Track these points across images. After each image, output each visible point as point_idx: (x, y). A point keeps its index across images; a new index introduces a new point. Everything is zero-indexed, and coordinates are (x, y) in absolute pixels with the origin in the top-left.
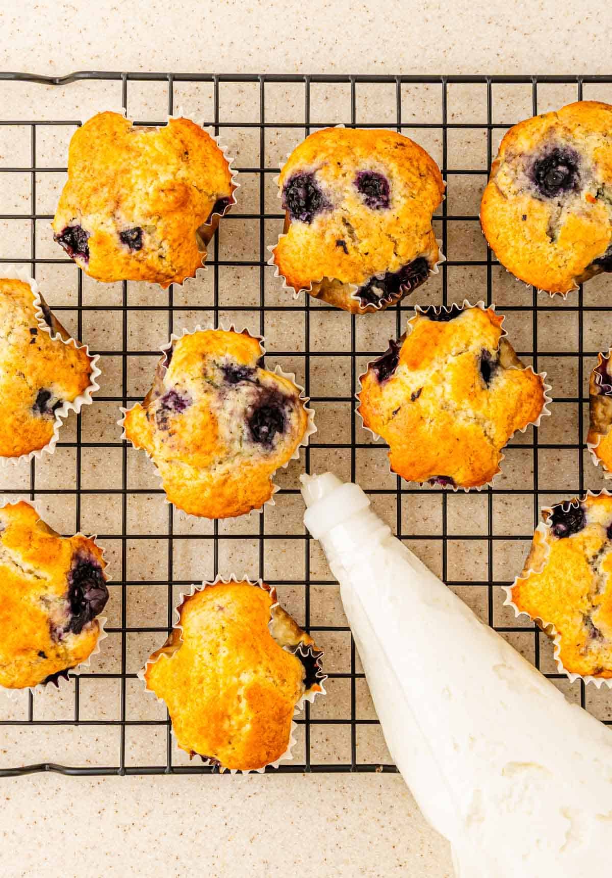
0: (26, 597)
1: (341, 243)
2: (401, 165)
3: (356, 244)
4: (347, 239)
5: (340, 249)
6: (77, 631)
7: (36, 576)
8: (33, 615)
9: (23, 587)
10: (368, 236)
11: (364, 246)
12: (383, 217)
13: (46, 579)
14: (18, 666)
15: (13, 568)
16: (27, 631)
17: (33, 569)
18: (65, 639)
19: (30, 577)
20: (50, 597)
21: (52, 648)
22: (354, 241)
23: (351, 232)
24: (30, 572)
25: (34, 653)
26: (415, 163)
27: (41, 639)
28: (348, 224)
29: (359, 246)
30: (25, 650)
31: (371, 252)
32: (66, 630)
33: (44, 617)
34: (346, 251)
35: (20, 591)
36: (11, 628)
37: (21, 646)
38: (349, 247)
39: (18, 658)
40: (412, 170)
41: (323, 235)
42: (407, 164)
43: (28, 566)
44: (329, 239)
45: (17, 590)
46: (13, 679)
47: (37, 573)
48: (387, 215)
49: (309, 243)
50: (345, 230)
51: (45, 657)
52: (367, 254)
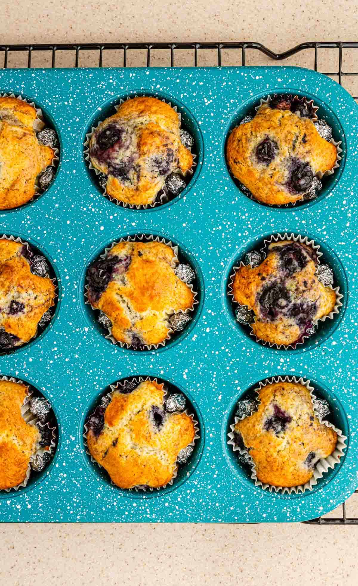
0: (132, 289)
1: (304, 141)
2: (244, 151)
3: (298, 134)
4: (300, 139)
5: (306, 139)
6: (116, 257)
7: (122, 298)
8: (133, 277)
9: (131, 295)
10: (289, 132)
11: (295, 130)
12: (275, 135)
13: (117, 294)
14: (156, 255)
15: (132, 308)
16: (141, 270)
17: (121, 302)
18: (124, 256)
19: (125, 298)
20: (120, 283)
21: (133, 255)
22: (297, 137)
23: (296, 142)
24: (124, 301)
25: (144, 257)
26: (237, 148)
27: (137, 263)
28: (294, 146)
29: (297, 132)
30: (147, 261)
31: (294, 125)
32: (121, 261)
33: (128, 273)
34: (305, 136)
35: (133, 294)
36: (147, 277)
37: (148, 264)
38: (302, 136)
39: (154, 259)
40: (241, 146)
41: (309, 152)
42: (241, 150)
43: (123, 306)
44: (308, 148)
45: (135, 295)
46: (164, 250)
47: (120, 299)
48: (272, 134)
49: (317, 155)
50: (297, 144)
51: (139, 252)
52: (297, 126)
